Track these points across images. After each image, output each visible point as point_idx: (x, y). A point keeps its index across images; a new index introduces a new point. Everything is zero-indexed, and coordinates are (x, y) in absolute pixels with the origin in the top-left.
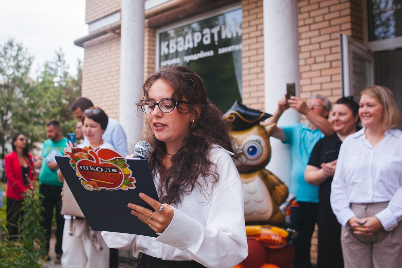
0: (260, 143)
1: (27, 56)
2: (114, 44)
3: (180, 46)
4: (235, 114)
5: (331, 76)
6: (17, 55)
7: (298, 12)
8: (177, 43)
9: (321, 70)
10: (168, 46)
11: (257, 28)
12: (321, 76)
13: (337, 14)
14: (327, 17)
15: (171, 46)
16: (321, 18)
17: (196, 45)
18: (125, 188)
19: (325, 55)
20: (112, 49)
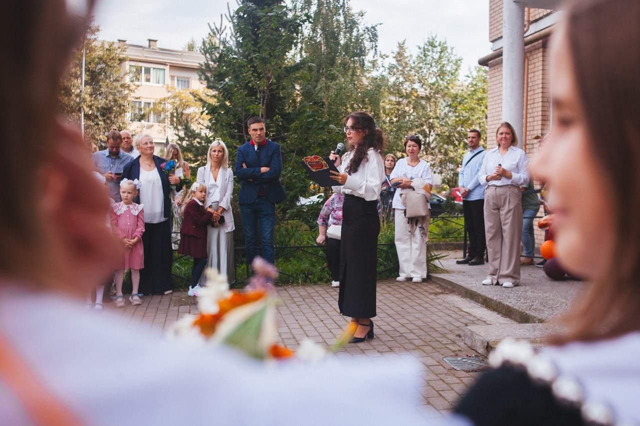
1: (453, 58)
6: (440, 58)
18: (326, 168)
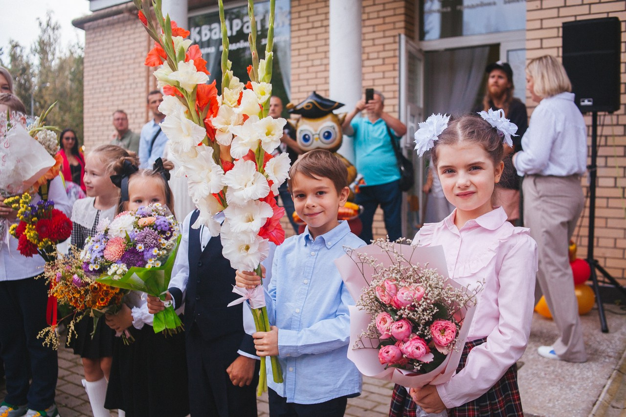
0: (334, 128)
2: (129, 27)
3: (215, 33)
4: (311, 103)
5: (384, 72)
7: (362, 12)
8: (211, 30)
9: (373, 66)
10: (199, 33)
11: (308, 19)
12: (374, 72)
13: (391, 12)
14: (382, 14)
15: (203, 33)
16: (375, 15)
17: (234, 33)
19: (378, 52)
20: (126, 33)
